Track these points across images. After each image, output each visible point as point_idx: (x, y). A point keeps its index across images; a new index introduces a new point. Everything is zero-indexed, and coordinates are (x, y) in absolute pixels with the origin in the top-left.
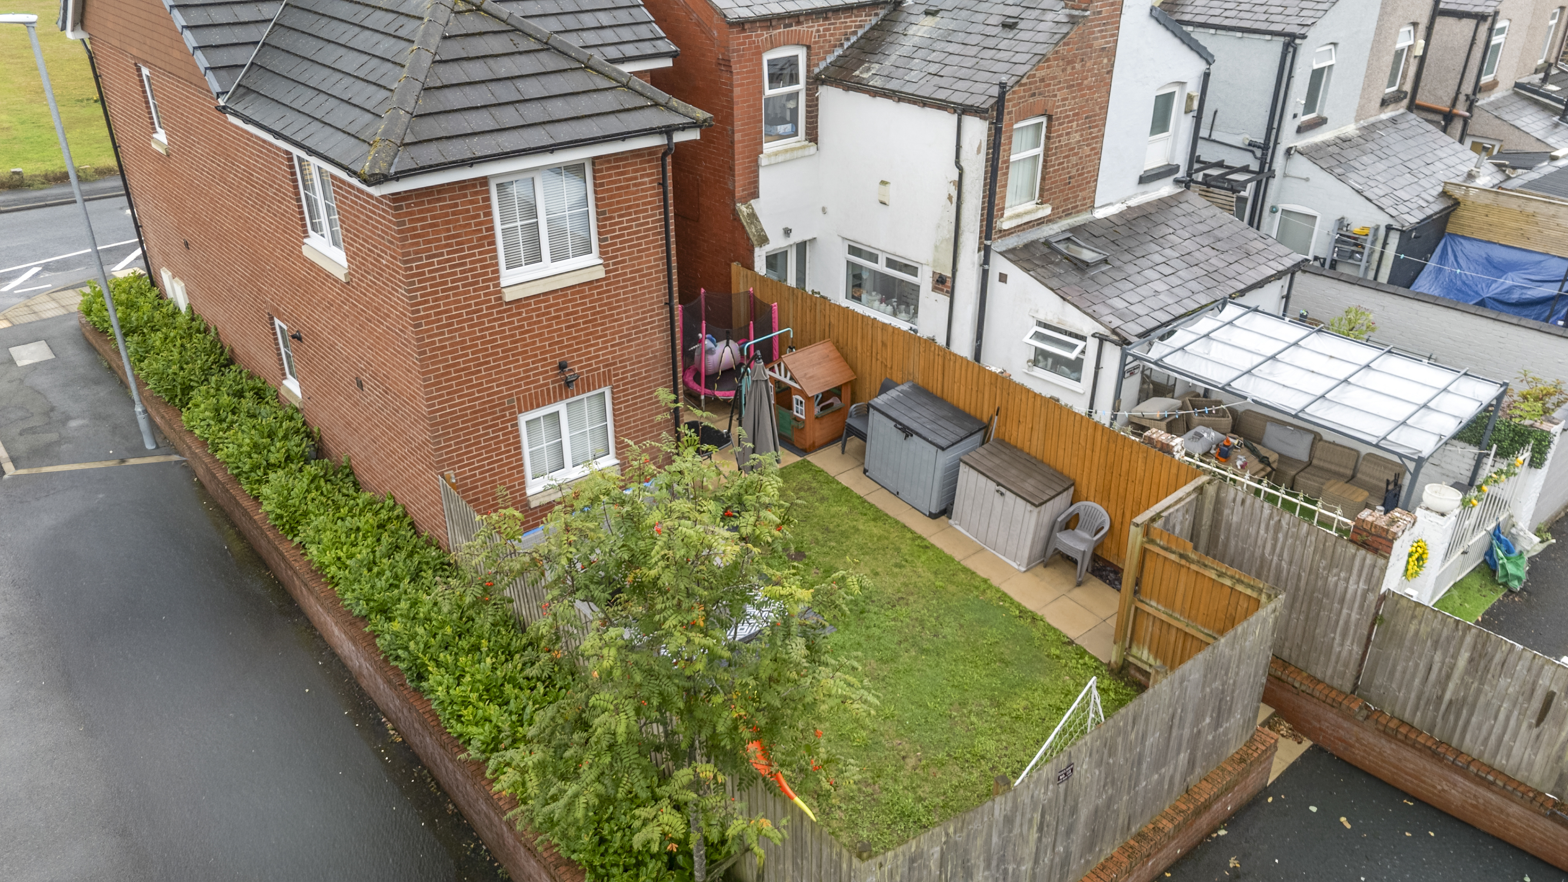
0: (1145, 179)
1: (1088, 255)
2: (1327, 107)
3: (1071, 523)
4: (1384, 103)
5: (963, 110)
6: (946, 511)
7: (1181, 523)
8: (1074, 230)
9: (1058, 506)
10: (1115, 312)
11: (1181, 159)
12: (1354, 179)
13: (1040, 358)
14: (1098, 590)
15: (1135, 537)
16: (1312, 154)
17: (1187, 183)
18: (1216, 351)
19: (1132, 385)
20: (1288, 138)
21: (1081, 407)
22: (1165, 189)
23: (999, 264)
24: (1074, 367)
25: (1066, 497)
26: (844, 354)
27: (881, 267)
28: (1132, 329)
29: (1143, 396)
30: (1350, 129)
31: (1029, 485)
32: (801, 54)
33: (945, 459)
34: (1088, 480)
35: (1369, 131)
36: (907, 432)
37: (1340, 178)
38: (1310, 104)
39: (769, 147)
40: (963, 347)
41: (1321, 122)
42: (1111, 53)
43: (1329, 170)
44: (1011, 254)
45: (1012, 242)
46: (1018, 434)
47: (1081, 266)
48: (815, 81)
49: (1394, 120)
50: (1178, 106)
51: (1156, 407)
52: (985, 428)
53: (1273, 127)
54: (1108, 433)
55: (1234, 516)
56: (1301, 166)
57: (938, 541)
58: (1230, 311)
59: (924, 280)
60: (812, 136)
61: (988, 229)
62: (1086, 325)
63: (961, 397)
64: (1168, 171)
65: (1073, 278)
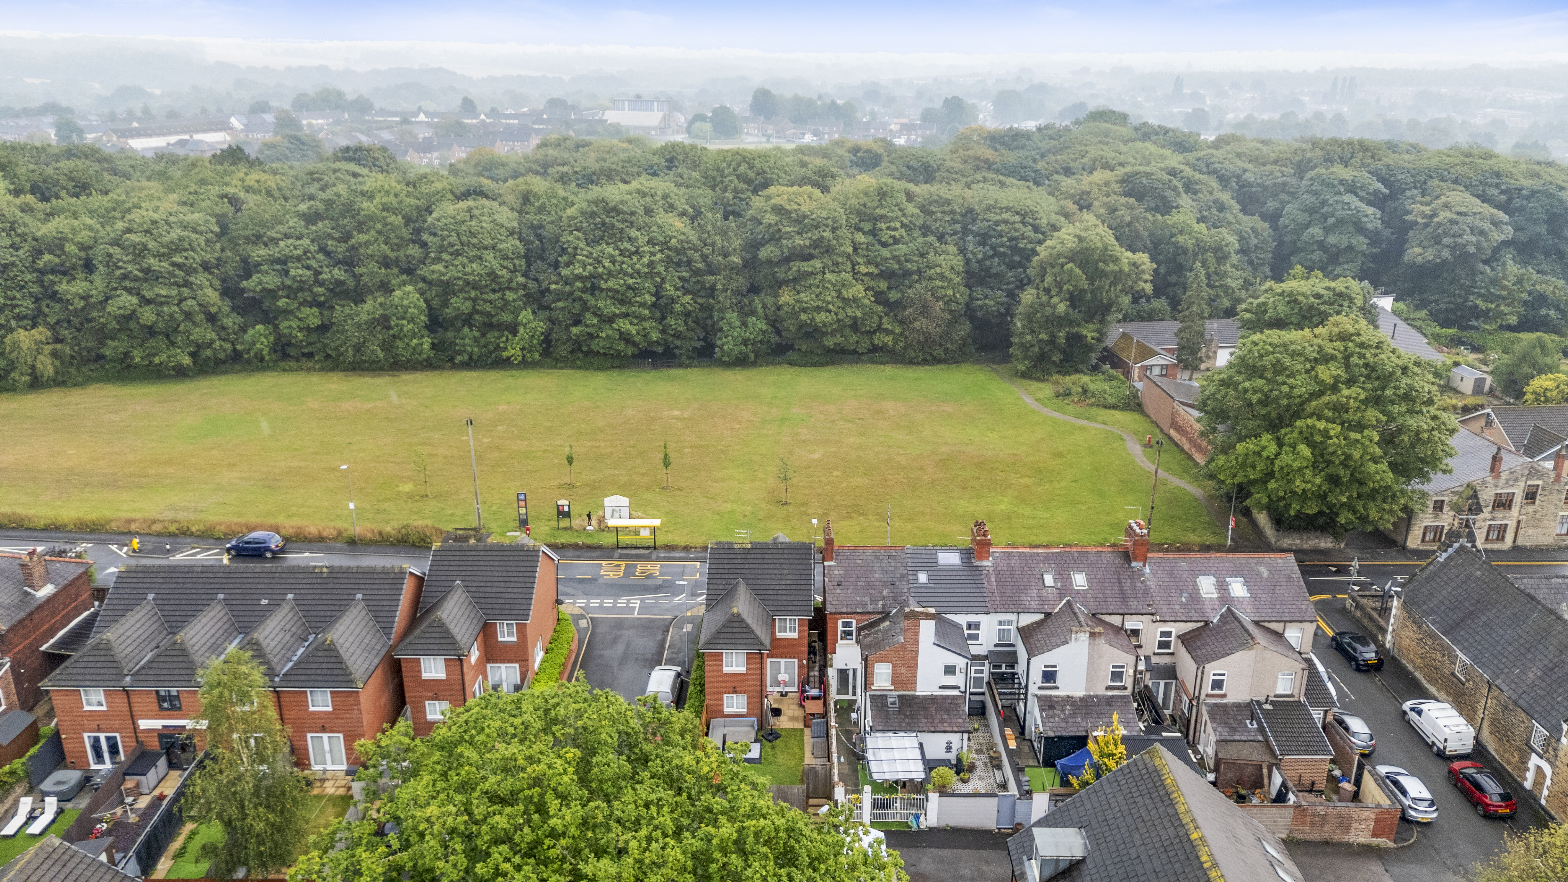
0: (944, 687)
2: (1060, 683)
20: (1033, 689)
22: (954, 693)
30: (1079, 694)
32: (854, 622)
35: (1088, 697)
41: (1056, 688)
42: (915, 652)
43: (1041, 706)
48: (858, 628)
50: (959, 670)
61: (866, 688)
64: (956, 687)
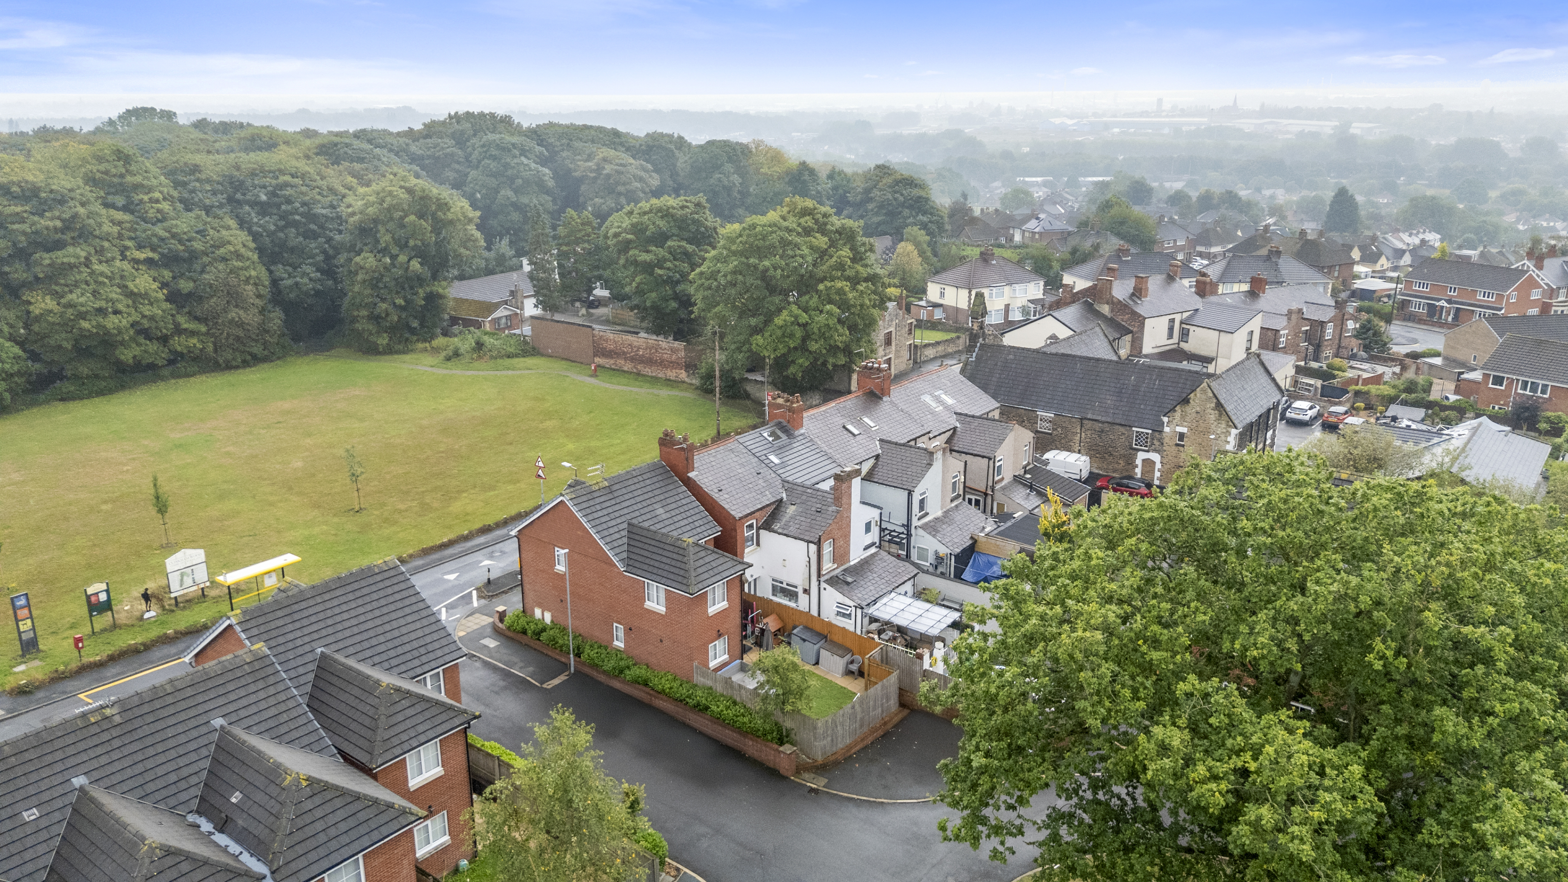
0: (866, 548)
1: (849, 580)
2: (928, 508)
3: (852, 662)
4: (952, 501)
5: (809, 542)
6: (817, 663)
7: (878, 658)
8: (845, 570)
9: (848, 657)
10: (859, 598)
11: (877, 540)
12: (939, 536)
13: (838, 613)
14: (861, 679)
15: (866, 661)
16: (924, 527)
17: (880, 547)
18: (888, 609)
19: (866, 621)
20: (915, 522)
21: (852, 629)
22: (873, 550)
23: (823, 585)
24: (849, 616)
25: (849, 656)
26: (780, 617)
27: (784, 586)
28: (864, 604)
29: (871, 622)
30: (939, 513)
31: (840, 652)
32: (754, 522)
33: (816, 647)
34: (855, 650)
35: (946, 513)
36: (804, 640)
37: (934, 536)
38: (922, 508)
39: (747, 550)
40: (814, 612)
41: (927, 514)
42: (849, 517)
43: (930, 533)
44: (826, 581)
45: (826, 577)
46: (836, 638)
47: (848, 584)
48: (758, 529)
49: (957, 506)
50: (873, 524)
51: (874, 626)
52: (826, 637)
53: (909, 519)
54: (860, 637)
55: (891, 654)
56: (921, 532)
57: (816, 672)
58: (893, 594)
59: (800, 590)
60: (758, 544)
61: (819, 575)
62: (851, 603)
63: (818, 628)
64: (873, 544)
65: (846, 587)
